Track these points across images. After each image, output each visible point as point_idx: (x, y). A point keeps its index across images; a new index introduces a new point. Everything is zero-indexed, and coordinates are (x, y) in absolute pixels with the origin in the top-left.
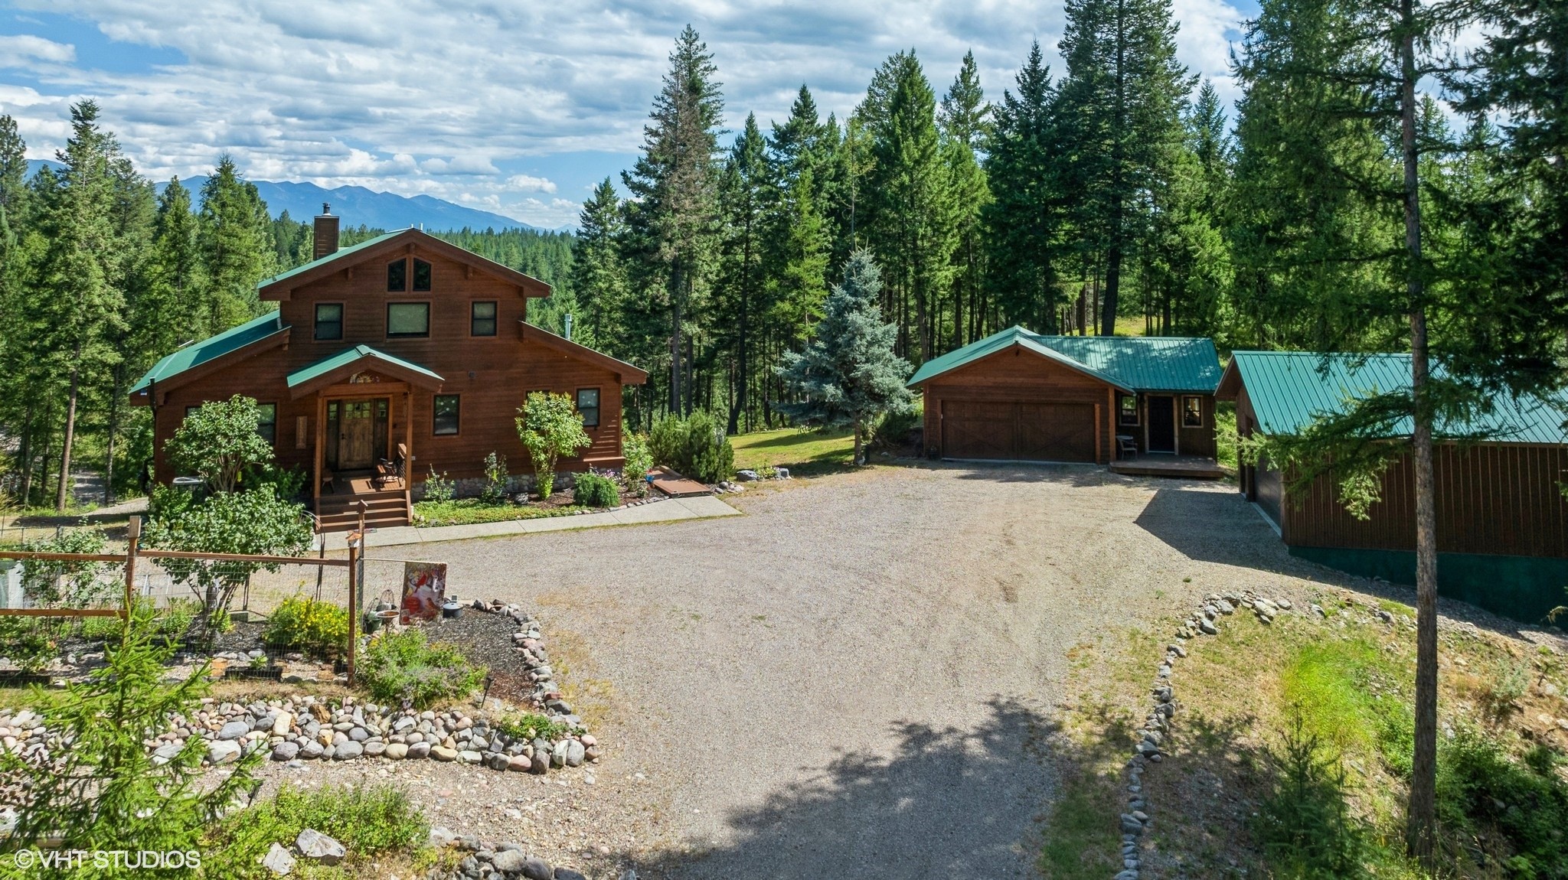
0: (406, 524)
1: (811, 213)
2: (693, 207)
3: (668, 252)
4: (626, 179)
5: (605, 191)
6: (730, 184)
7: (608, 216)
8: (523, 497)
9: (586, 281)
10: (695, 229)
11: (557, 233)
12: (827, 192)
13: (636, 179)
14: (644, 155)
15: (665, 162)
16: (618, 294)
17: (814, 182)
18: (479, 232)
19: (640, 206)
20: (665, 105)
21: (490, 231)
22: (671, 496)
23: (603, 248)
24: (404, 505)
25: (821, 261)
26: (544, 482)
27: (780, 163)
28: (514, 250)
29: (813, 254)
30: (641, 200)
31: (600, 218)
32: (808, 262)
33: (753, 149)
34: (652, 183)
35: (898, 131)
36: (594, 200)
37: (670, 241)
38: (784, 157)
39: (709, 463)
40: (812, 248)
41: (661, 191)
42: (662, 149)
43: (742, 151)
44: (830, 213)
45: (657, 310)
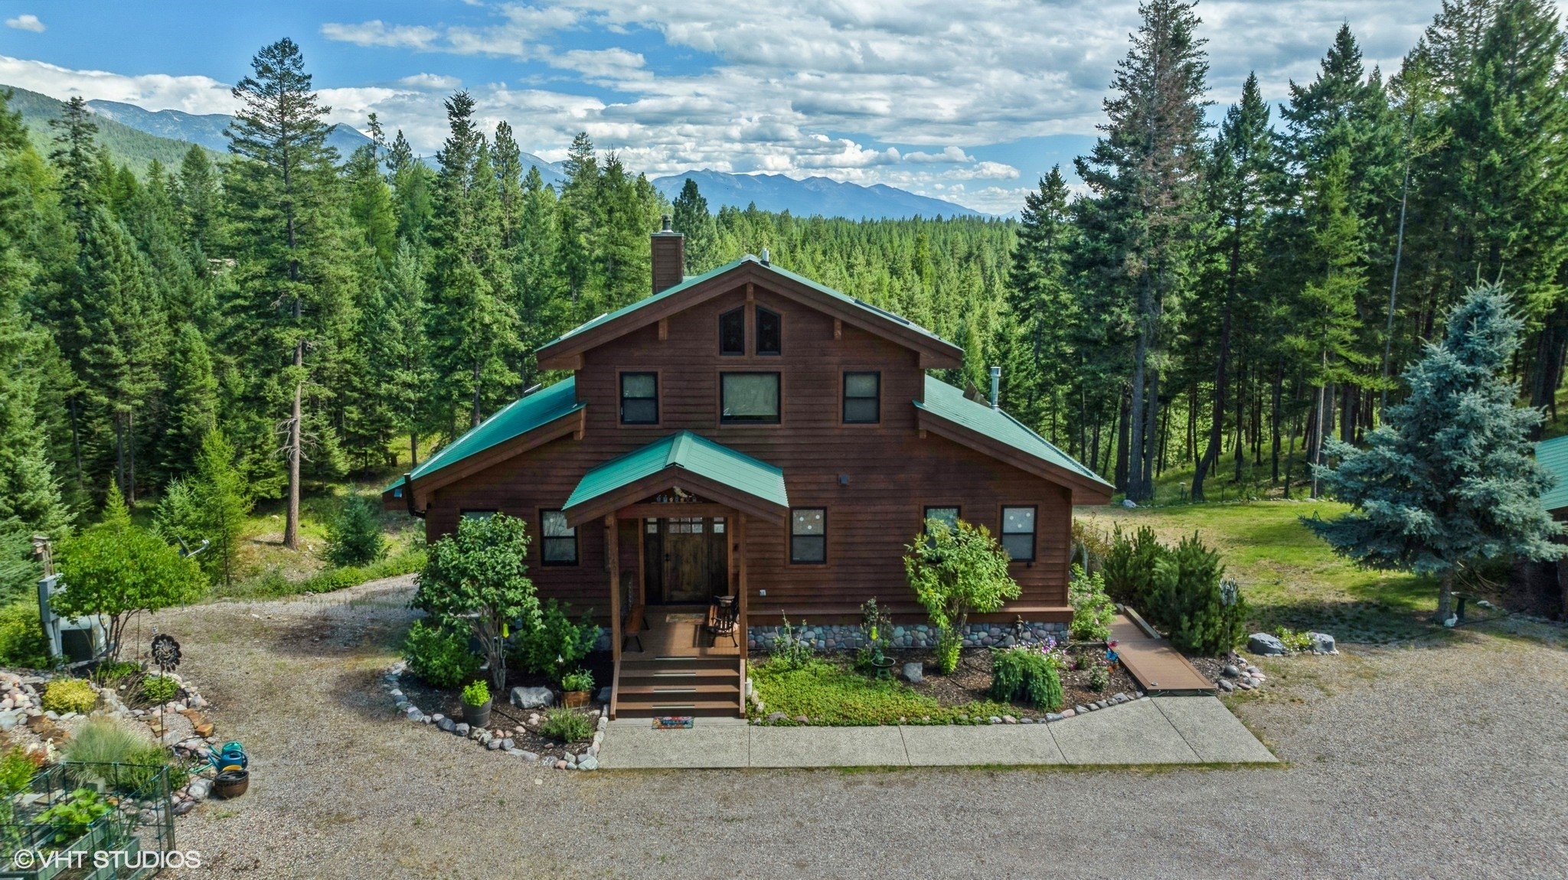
0: (736, 714)
1: (1345, 211)
2: (1172, 204)
3: (1134, 264)
4: (1081, 168)
5: (1053, 182)
6: (1220, 170)
7: (1055, 213)
8: (915, 671)
9: (1027, 291)
10: (1172, 233)
11: (1003, 220)
12: (1372, 181)
13: (1094, 168)
14: (1106, 136)
15: (1134, 144)
16: (1065, 307)
17: (1352, 167)
18: (929, 219)
19: (1097, 203)
20: (1131, 72)
21: (939, 219)
22: (1146, 693)
23: (1048, 253)
24: (736, 681)
25: (1354, 282)
26: (948, 649)
27: (1300, 142)
28: (960, 238)
29: (1341, 269)
30: (1098, 196)
31: (1045, 216)
32: (1334, 280)
33: (1252, 123)
34: (1113, 171)
35: (1490, 86)
36: (1038, 192)
37: (1138, 251)
38: (1305, 132)
39: (1207, 626)
40: (1341, 261)
41: (1126, 183)
42: (1132, 126)
43: (1237, 127)
44: (1370, 209)
45: (1116, 338)
